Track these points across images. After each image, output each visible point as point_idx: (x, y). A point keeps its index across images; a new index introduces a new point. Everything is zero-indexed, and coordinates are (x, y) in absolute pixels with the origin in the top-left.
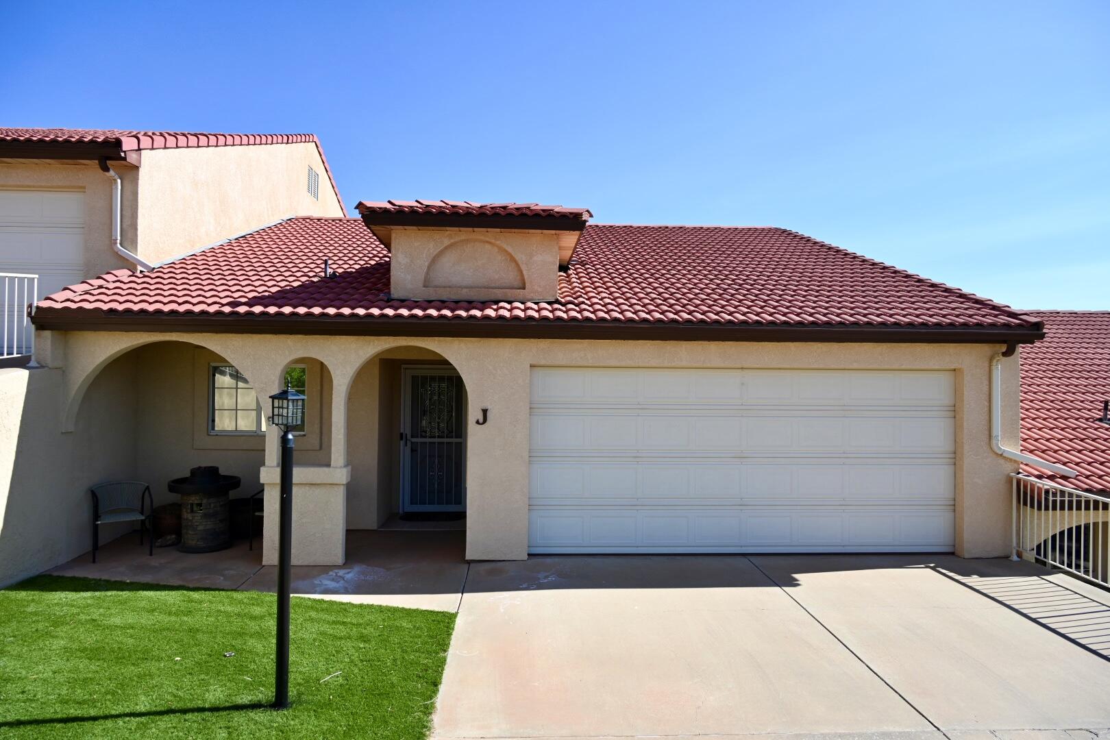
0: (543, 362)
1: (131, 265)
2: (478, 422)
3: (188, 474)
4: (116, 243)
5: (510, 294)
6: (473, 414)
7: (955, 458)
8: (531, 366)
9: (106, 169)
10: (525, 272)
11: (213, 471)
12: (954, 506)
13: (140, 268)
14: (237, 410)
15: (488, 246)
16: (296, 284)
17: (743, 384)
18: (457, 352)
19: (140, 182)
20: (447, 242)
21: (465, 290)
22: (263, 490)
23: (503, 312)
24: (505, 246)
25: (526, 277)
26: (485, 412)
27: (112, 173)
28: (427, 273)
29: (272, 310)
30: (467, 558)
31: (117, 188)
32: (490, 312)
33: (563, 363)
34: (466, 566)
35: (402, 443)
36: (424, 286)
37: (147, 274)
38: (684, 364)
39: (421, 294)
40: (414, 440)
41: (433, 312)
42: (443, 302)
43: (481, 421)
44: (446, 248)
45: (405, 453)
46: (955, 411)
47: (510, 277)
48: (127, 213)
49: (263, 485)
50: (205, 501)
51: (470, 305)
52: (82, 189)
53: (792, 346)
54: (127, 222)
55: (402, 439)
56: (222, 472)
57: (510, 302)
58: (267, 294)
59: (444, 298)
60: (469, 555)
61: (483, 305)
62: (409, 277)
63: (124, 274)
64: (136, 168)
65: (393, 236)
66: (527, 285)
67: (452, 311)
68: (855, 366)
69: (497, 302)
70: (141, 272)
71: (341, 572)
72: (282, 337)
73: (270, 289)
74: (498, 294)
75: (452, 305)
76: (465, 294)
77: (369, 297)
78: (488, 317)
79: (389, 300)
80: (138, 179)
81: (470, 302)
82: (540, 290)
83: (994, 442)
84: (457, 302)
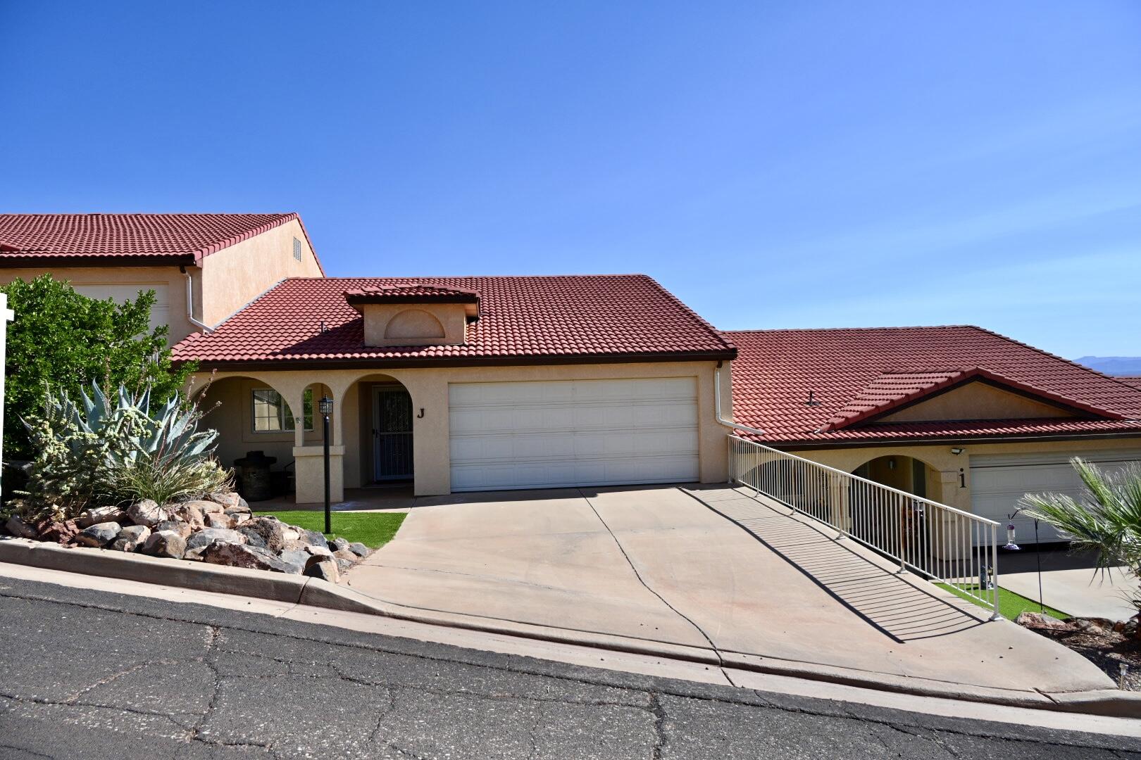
0: (455, 381)
1: (199, 329)
2: (418, 417)
3: (245, 456)
4: (190, 317)
5: (436, 341)
6: (416, 412)
7: (698, 427)
8: (449, 383)
9: (183, 271)
10: (445, 328)
11: (260, 454)
12: (698, 455)
13: (205, 331)
14: (269, 417)
15: (422, 313)
16: (306, 338)
17: (573, 389)
18: (406, 378)
19: (203, 278)
20: (397, 312)
21: (410, 340)
22: (294, 461)
23: (432, 354)
24: (432, 313)
25: (445, 331)
26: (422, 410)
27: (187, 273)
28: (387, 330)
29: (289, 357)
30: (415, 495)
31: (189, 282)
32: (423, 353)
33: (467, 381)
34: (414, 500)
35: (374, 436)
36: (385, 338)
37: (210, 335)
38: (537, 378)
39: (383, 343)
40: (382, 434)
41: (390, 355)
42: (396, 347)
43: (420, 415)
44: (397, 315)
45: (376, 441)
46: (696, 400)
47: (435, 331)
48: (196, 298)
49: (294, 457)
50: (257, 471)
51: (412, 349)
52: (167, 283)
53: (599, 366)
54: (196, 303)
55: (374, 433)
56: (266, 454)
57: (436, 346)
58: (290, 346)
59: (397, 345)
60: (416, 493)
61: (420, 349)
62: (375, 334)
63: (197, 335)
64: (200, 269)
65: (365, 309)
66: (446, 335)
67: (401, 353)
68: (637, 376)
69: (428, 346)
70: (206, 333)
71: (343, 504)
72: (303, 372)
73: (291, 343)
74: (429, 341)
75: (402, 349)
76: (409, 342)
77: (352, 346)
78: (421, 357)
79: (364, 347)
80: (201, 276)
81: (412, 347)
82: (454, 338)
83: (717, 417)
84: (404, 347)
